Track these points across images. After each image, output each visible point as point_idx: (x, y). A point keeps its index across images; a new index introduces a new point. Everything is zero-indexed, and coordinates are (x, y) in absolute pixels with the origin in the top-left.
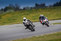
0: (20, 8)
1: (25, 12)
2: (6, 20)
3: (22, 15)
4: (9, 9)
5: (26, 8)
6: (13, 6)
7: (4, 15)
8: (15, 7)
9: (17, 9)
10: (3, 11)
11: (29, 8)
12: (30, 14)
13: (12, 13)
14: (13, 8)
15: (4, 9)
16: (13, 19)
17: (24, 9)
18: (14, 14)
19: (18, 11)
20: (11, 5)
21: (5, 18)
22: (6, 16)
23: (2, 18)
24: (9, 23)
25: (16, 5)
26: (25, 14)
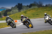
0: (43, 5)
1: (47, 8)
2: (30, 15)
3: (45, 11)
4: (34, 6)
5: (48, 5)
6: (37, 3)
7: (29, 11)
8: (39, 4)
9: (40, 6)
10: (28, 7)
11: (50, 5)
12: (51, 10)
13: (36, 9)
14: (37, 5)
15: (29, 6)
16: (37, 14)
17: (46, 6)
18: (37, 10)
19: (41, 8)
20: (35, 2)
21: (30, 13)
22: (31, 11)
23: (27, 13)
24: (33, 17)
25: (39, 2)
26: (47, 10)
